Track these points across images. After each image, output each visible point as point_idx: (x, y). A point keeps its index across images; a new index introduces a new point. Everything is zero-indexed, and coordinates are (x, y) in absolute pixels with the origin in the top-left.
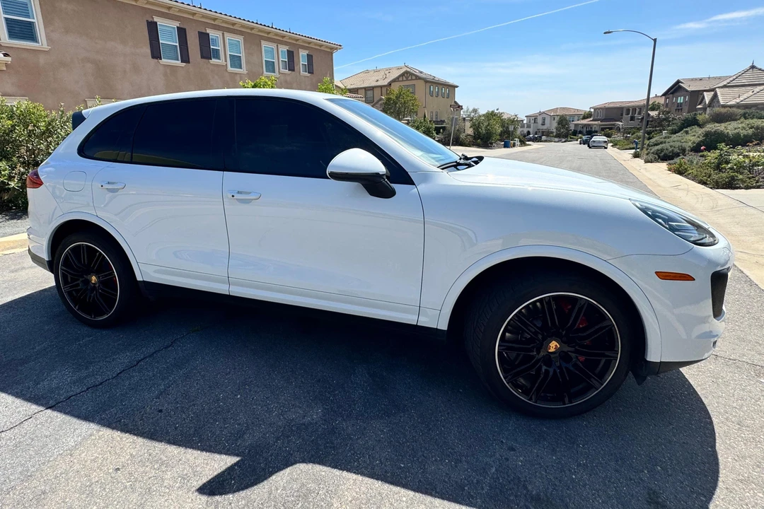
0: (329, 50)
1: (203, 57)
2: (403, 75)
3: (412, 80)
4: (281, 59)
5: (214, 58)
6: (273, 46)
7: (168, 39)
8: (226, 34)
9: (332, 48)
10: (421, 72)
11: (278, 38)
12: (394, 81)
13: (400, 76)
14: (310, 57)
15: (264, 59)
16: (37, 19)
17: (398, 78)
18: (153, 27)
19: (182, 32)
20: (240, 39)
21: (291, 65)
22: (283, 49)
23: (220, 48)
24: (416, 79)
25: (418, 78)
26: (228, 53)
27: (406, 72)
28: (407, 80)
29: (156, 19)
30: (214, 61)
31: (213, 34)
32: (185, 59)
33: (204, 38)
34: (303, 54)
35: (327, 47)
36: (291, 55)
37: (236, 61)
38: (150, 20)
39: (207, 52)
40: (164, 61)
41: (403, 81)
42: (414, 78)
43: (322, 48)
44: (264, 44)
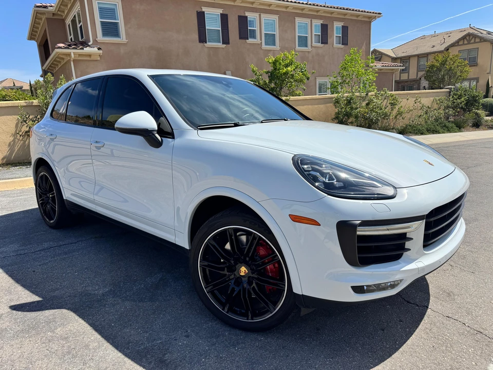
0: (368, 20)
1: (241, 38)
2: (464, 38)
3: (475, 42)
4: (314, 33)
5: (251, 37)
6: (308, 21)
7: (213, 24)
8: (262, 15)
9: (370, 17)
10: (489, 33)
11: (312, 15)
12: (453, 45)
13: (460, 40)
14: (345, 29)
15: (297, 34)
16: (120, 21)
17: (458, 42)
18: (201, 16)
19: (224, 18)
20: (275, 18)
21: (324, 38)
22: (318, 23)
23: (257, 28)
24: (480, 42)
25: (483, 40)
26: (264, 32)
27: (469, 35)
28: (469, 43)
29: (204, 9)
30: (250, 41)
31: (250, 16)
32: (226, 41)
33: (243, 21)
34: (338, 25)
35: (364, 17)
36: (324, 28)
37: (270, 39)
38: (199, 10)
39: (245, 32)
40: (209, 44)
41: (464, 44)
42: (477, 40)
43: (359, 18)
44: (298, 20)
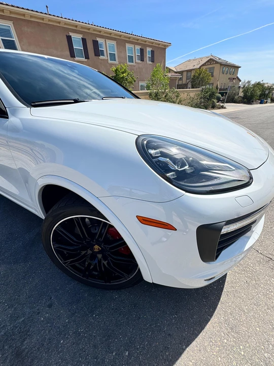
0: (163, 47)
1: (96, 55)
2: (208, 61)
3: (213, 64)
4: (136, 54)
5: (102, 55)
6: (132, 46)
7: (78, 46)
8: (107, 40)
9: (165, 46)
10: (220, 59)
11: (135, 41)
12: (203, 65)
13: (206, 62)
14: (152, 52)
15: (128, 55)
16: (15, 38)
17: (205, 63)
18: (69, 39)
19: (84, 40)
20: (114, 43)
21: (142, 58)
22: (138, 47)
23: (104, 49)
24: (216, 63)
25: (217, 62)
26: (109, 52)
27: (211, 59)
28: (210, 64)
29: (71, 34)
30: (101, 57)
31: (100, 41)
32: (87, 57)
33: (96, 43)
34: (149, 50)
35: (162, 45)
36: (142, 51)
37: (113, 57)
38: (68, 35)
39: (98, 53)
40: (77, 58)
41: (208, 65)
42: (214, 62)
43: (160, 46)
44: (128, 45)
